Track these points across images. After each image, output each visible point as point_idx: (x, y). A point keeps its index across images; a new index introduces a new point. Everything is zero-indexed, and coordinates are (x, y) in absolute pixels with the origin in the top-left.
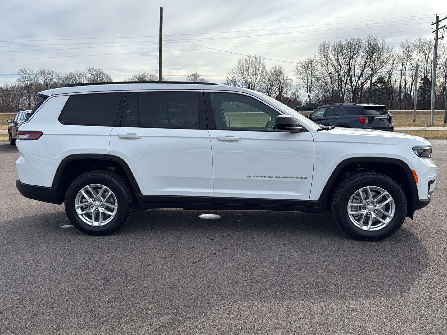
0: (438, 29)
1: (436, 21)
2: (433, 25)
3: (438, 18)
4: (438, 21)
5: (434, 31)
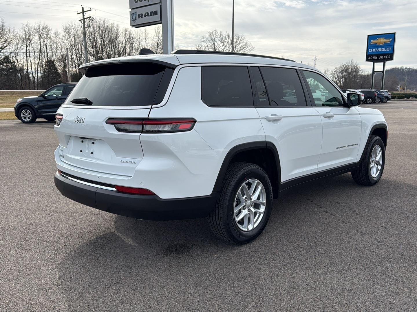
0: (84, 19)
1: (81, 11)
2: (79, 14)
3: (83, 8)
4: (83, 12)
5: (80, 19)
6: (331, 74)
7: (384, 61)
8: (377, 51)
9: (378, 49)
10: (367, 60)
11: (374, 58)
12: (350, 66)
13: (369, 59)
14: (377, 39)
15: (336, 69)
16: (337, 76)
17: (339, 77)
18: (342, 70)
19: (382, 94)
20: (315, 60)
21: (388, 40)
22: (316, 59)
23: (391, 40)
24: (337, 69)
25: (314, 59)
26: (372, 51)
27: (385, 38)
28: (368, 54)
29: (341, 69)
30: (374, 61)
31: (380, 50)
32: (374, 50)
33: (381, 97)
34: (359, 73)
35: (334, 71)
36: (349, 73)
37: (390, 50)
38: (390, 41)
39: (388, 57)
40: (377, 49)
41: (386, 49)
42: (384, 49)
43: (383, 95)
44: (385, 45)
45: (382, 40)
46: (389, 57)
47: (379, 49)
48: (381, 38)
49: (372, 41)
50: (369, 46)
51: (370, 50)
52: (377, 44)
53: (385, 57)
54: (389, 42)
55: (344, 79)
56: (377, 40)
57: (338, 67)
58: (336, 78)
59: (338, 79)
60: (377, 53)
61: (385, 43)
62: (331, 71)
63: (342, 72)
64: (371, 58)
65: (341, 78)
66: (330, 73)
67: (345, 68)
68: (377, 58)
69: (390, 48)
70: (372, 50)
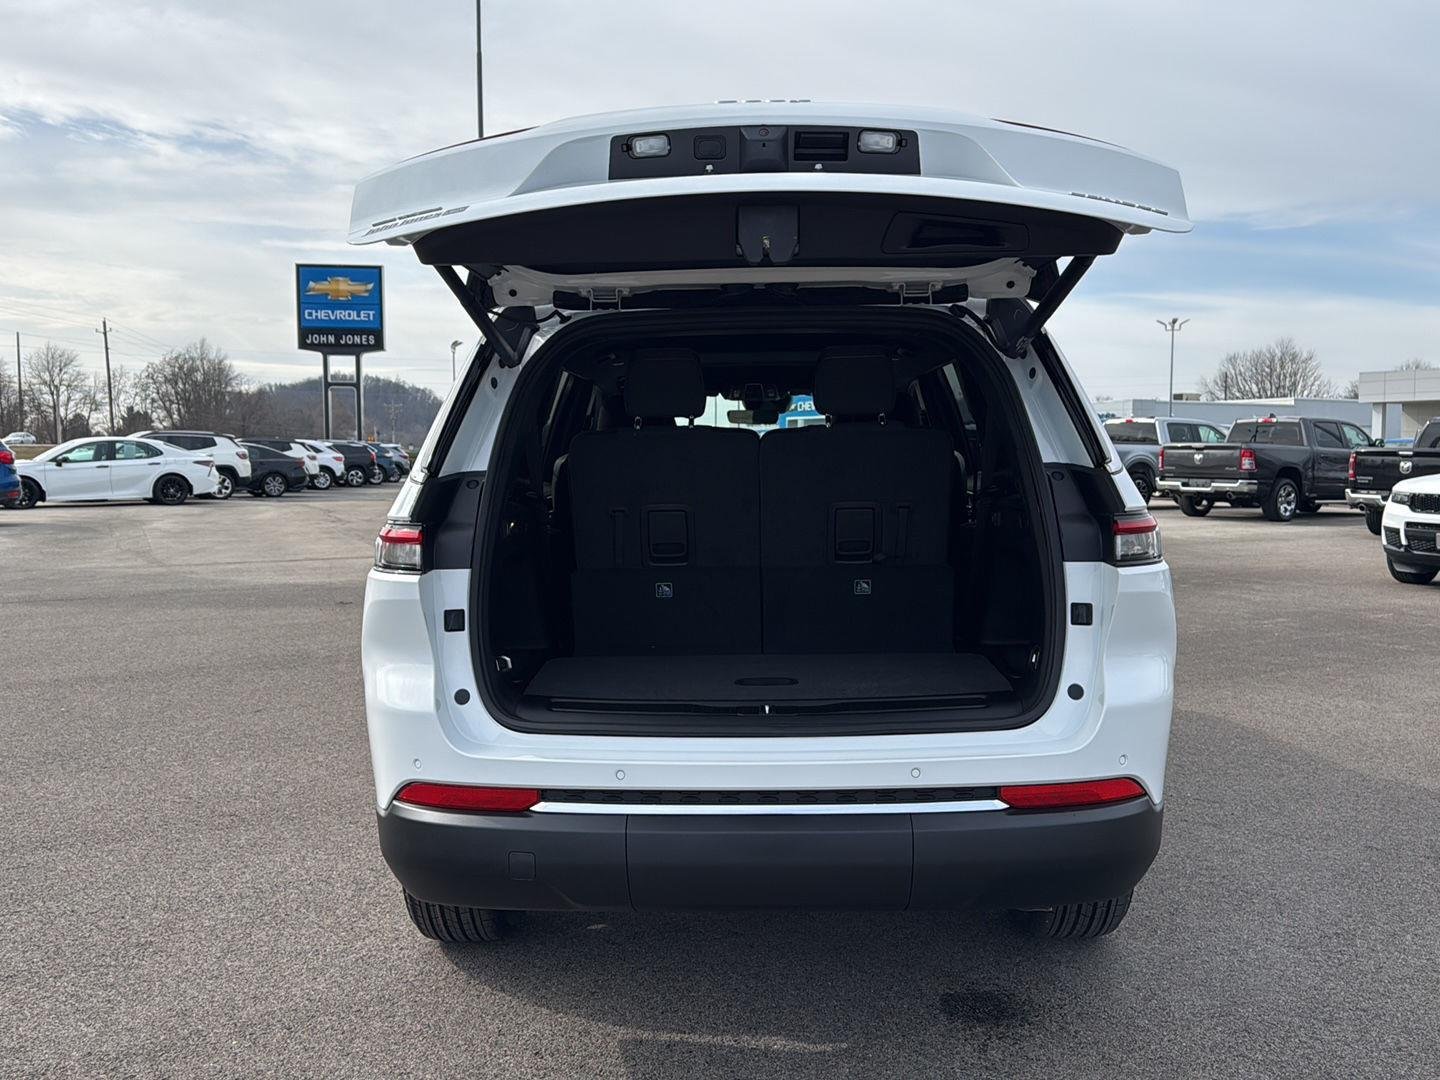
6: (135, 385)
7: (356, 350)
8: (333, 318)
9: (333, 313)
10: (303, 345)
11: (323, 339)
12: (198, 362)
13: (309, 342)
14: (326, 280)
15: (150, 370)
16: (158, 393)
17: (164, 397)
18: (173, 374)
19: (387, 455)
20: (105, 334)
21: (363, 288)
22: (108, 329)
23: (370, 286)
24: (154, 369)
25: (102, 330)
26: (317, 317)
27: (352, 281)
28: (303, 324)
29: (168, 370)
30: (327, 350)
31: (341, 315)
32: (322, 314)
33: (385, 466)
34: (232, 386)
35: (143, 375)
36: (195, 383)
37: (371, 318)
38: (367, 291)
39: (368, 340)
40: (330, 312)
41: (359, 316)
42: (354, 315)
43: (390, 458)
44: (355, 303)
45: (344, 286)
46: (372, 342)
47: (338, 312)
48: (340, 278)
49: (312, 284)
50: (304, 301)
51: (310, 314)
52: (329, 297)
53: (357, 339)
54: (366, 294)
55: (183, 406)
56: (327, 283)
57: (157, 361)
58: (153, 401)
59: (160, 403)
60: (332, 325)
61: (353, 295)
62: (135, 374)
63: (172, 380)
64: (315, 339)
65: (172, 402)
66: (132, 381)
67: (181, 368)
68: (333, 341)
69: (371, 313)
70: (314, 314)
